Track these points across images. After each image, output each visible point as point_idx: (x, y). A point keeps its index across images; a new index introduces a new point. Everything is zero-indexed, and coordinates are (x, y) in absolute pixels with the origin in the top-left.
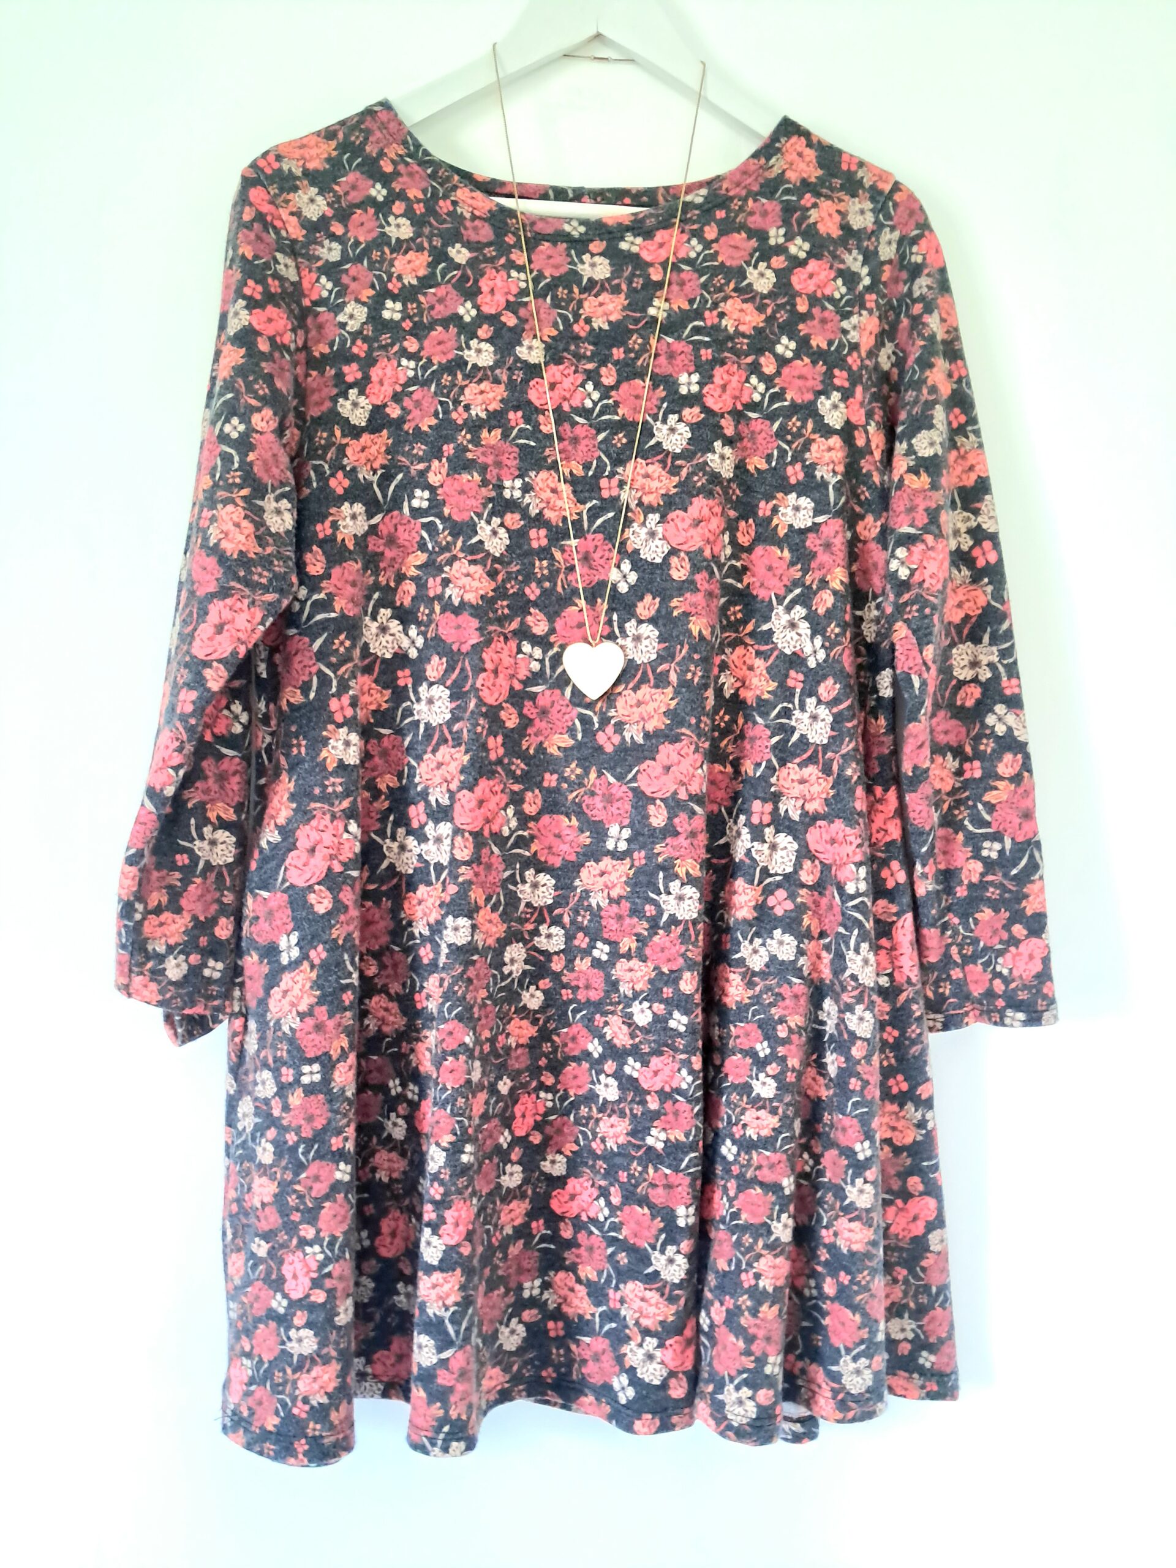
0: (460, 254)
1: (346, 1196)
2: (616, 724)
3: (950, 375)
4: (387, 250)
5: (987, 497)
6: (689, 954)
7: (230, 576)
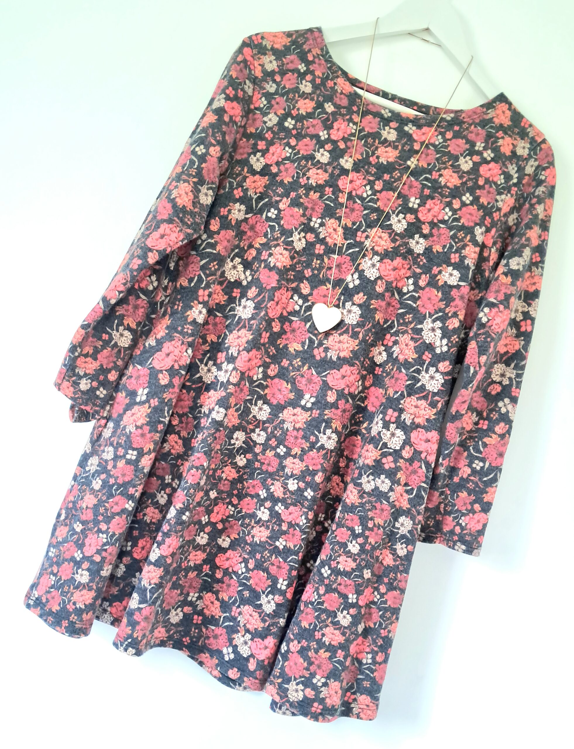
0: (329, 108)
1: (127, 517)
2: (325, 348)
3: (540, 237)
4: (297, 95)
5: (537, 300)
6: (324, 465)
7: (175, 215)
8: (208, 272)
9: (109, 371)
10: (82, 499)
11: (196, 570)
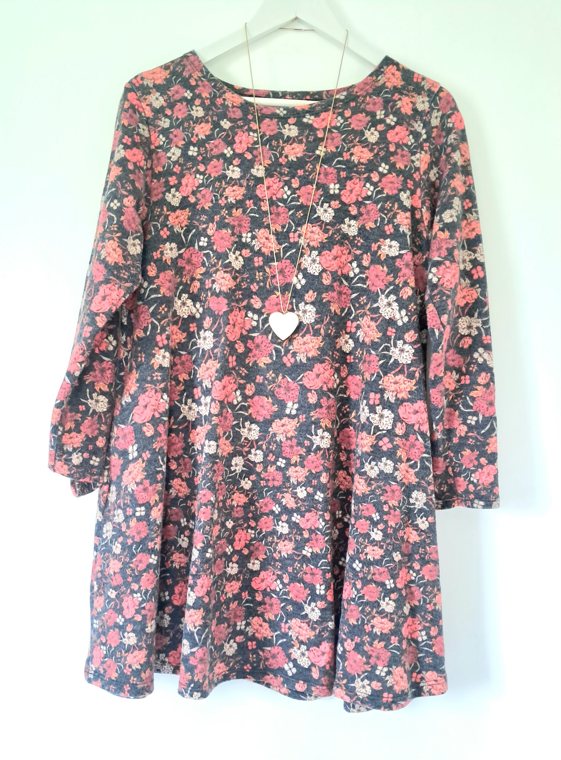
0: (226, 124)
1: (154, 571)
2: (292, 353)
3: (465, 183)
4: (191, 122)
5: (480, 244)
6: (326, 464)
7: (110, 274)
8: (159, 317)
9: (96, 438)
10: (108, 566)
11: (236, 600)
